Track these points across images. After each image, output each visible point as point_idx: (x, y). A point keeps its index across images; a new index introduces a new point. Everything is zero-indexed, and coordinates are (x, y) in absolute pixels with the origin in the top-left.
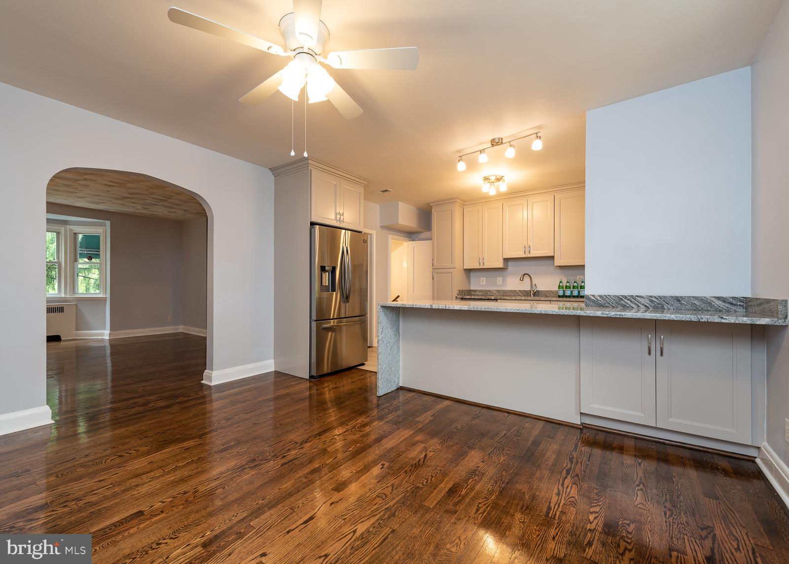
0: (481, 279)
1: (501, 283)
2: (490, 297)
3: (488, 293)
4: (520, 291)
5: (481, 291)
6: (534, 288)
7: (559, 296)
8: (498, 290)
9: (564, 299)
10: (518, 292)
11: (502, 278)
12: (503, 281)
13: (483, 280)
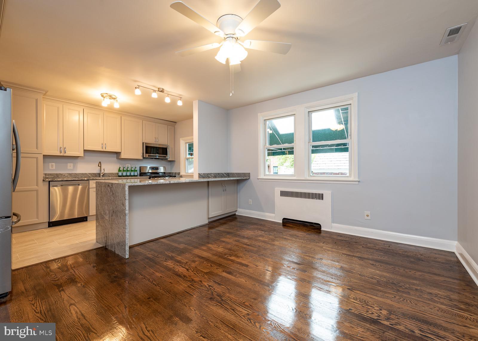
0: (50, 164)
1: (72, 168)
2: (83, 179)
3: (60, 176)
4: (90, 174)
5: (51, 174)
6: (102, 171)
7: (119, 176)
8: (69, 174)
9: (123, 178)
10: (89, 174)
11: (72, 164)
12: (74, 167)
13: (52, 165)
